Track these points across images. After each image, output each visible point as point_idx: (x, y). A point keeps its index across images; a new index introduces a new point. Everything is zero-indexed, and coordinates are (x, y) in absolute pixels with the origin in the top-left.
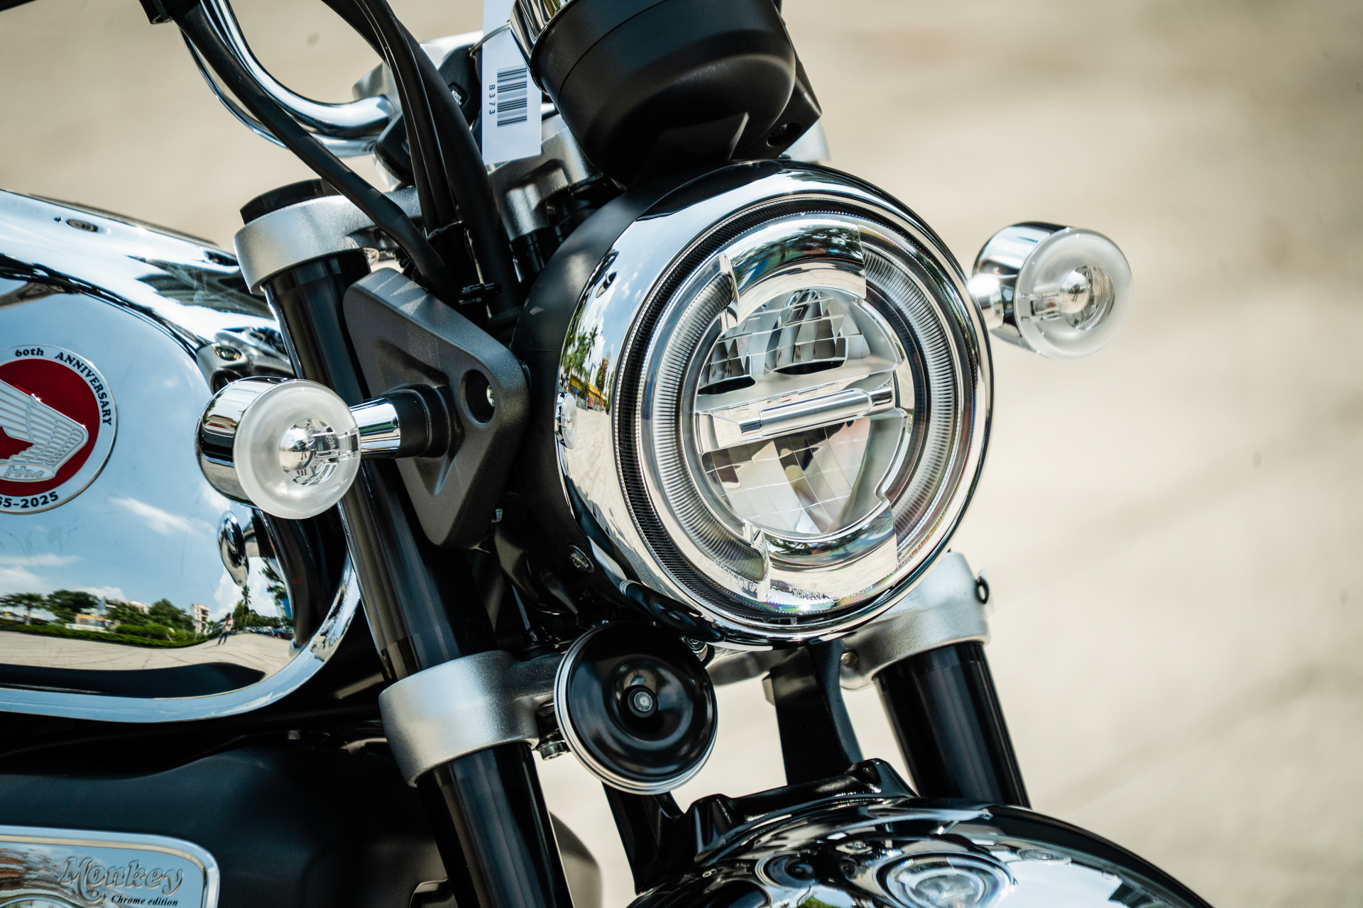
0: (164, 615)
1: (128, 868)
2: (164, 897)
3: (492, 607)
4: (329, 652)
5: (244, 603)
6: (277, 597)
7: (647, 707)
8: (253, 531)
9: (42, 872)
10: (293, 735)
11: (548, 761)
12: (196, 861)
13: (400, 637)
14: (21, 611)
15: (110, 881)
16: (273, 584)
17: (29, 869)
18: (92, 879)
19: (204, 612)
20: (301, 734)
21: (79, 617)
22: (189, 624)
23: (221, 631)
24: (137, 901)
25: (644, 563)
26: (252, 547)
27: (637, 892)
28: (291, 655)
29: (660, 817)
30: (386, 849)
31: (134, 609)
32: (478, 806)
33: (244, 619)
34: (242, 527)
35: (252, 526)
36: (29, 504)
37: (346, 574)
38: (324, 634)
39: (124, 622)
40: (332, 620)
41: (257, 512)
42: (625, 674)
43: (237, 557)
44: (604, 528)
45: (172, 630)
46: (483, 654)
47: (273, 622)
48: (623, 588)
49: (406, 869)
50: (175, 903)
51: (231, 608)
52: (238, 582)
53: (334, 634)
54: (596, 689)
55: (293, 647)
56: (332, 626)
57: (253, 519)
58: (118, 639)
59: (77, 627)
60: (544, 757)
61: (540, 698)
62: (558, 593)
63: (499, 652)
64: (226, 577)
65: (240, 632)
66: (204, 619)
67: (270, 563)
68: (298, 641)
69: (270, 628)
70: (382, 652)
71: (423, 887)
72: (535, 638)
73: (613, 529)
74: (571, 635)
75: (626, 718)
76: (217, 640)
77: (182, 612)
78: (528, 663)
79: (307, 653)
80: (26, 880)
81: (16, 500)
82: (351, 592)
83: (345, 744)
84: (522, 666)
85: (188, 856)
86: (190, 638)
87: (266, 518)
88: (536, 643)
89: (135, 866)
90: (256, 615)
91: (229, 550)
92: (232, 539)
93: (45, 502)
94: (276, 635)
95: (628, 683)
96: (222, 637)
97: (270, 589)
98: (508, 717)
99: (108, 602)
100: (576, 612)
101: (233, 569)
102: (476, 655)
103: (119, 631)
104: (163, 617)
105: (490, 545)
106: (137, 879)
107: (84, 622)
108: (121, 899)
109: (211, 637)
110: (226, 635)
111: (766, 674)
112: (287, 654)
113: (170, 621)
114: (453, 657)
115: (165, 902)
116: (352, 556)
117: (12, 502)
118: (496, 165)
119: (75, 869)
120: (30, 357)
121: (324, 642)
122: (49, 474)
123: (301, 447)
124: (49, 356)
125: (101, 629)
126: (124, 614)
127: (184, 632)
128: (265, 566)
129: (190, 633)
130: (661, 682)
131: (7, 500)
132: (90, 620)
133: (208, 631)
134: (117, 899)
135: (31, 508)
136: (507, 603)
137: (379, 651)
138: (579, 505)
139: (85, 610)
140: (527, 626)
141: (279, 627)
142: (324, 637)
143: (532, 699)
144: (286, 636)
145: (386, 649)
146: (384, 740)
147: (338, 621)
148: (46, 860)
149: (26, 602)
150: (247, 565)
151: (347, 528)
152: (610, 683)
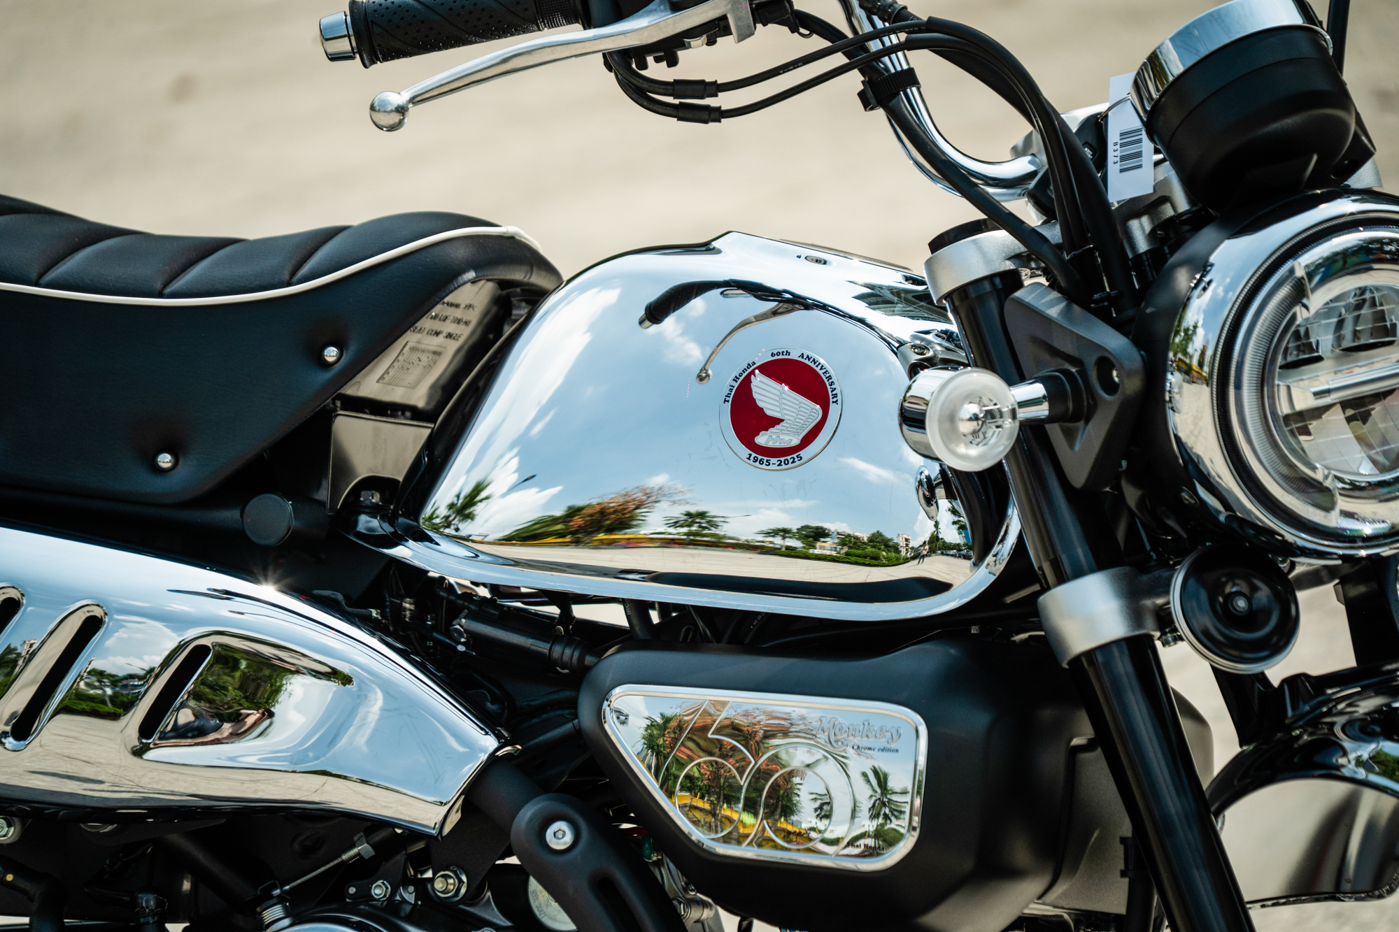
0: (879, 542)
1: (862, 725)
2: (889, 746)
3: (1121, 534)
4: (1000, 567)
5: (936, 533)
6: (959, 529)
7: (1243, 608)
8: (941, 480)
9: (802, 727)
10: (974, 630)
11: (1168, 649)
12: (910, 721)
13: (1052, 557)
14: (778, 541)
15: (850, 734)
16: (956, 519)
17: (792, 724)
18: (837, 732)
19: (907, 540)
20: (981, 629)
21: (818, 544)
22: (896, 548)
23: (920, 554)
24: (870, 749)
25: (1238, 499)
26: (940, 492)
27: (1241, 746)
28: (971, 571)
29: (1256, 690)
30: (1047, 714)
31: (857, 538)
32: (1115, 681)
33: (936, 545)
34: (933, 477)
35: (939, 476)
36: (783, 463)
37: (1010, 511)
38: (995, 556)
39: (850, 548)
40: (1001, 546)
41: (943, 466)
42: (1225, 584)
43: (930, 500)
44: (1206, 473)
45: (884, 553)
46: (1115, 569)
47: (957, 547)
48: (1222, 518)
49: (1062, 729)
50: (897, 751)
51: (927, 537)
52: (931, 518)
53: (1002, 555)
54: (1203, 595)
55: (972, 565)
56: (1001, 549)
57: (940, 471)
58: (847, 560)
59: (817, 551)
60: (1164, 645)
61: (1160, 601)
62: (1171, 523)
63: (1127, 568)
64: (922, 515)
65: (934, 554)
66: (907, 545)
67: (954, 504)
68: (976, 561)
69: (955, 551)
70: (1039, 568)
71: (1076, 741)
72: (1155, 557)
73: (1213, 473)
74: (1181, 555)
75: (1226, 615)
76: (917, 561)
77: (891, 540)
78: (1150, 576)
79: (983, 570)
80: (791, 732)
81: (773, 460)
82: (1014, 524)
83: (1013, 636)
84: (1145, 578)
85: (905, 718)
86: (898, 559)
87: (950, 471)
88: (1155, 560)
89: (867, 724)
90: (944, 542)
91: (924, 494)
92: (926, 486)
93: (793, 462)
94: (959, 557)
95: (1229, 589)
96: (920, 558)
97: (954, 523)
98: (1135, 614)
99: (838, 534)
100: (1185, 536)
101: (927, 508)
102: (1110, 570)
103: (847, 554)
104: (878, 544)
105: (1118, 487)
106: (869, 734)
107: (822, 548)
108: (858, 747)
109: (913, 558)
110: (923, 557)
111: (1337, 581)
112: (968, 571)
113: (883, 547)
114: (1092, 571)
115: (889, 750)
116: (1013, 497)
117: (771, 462)
118: (1118, 202)
119: (825, 725)
120: (781, 357)
121: (995, 562)
122: (796, 441)
123: (975, 418)
124: (794, 356)
125: (834, 553)
126: (850, 542)
127: (893, 555)
128: (950, 505)
129: (897, 555)
130: (1254, 589)
131: (767, 461)
132: (826, 547)
133: (910, 554)
134: (856, 747)
135: (784, 466)
136: (1132, 531)
137: (1036, 568)
138: (1186, 456)
139: (822, 539)
140: (1148, 547)
141: (962, 550)
142: (995, 558)
143: (1154, 602)
144: (967, 557)
145: (1041, 567)
146: (1043, 633)
147: (1005, 545)
148: (803, 718)
149: (782, 534)
150: (936, 503)
151: (1010, 477)
152: (1214, 590)
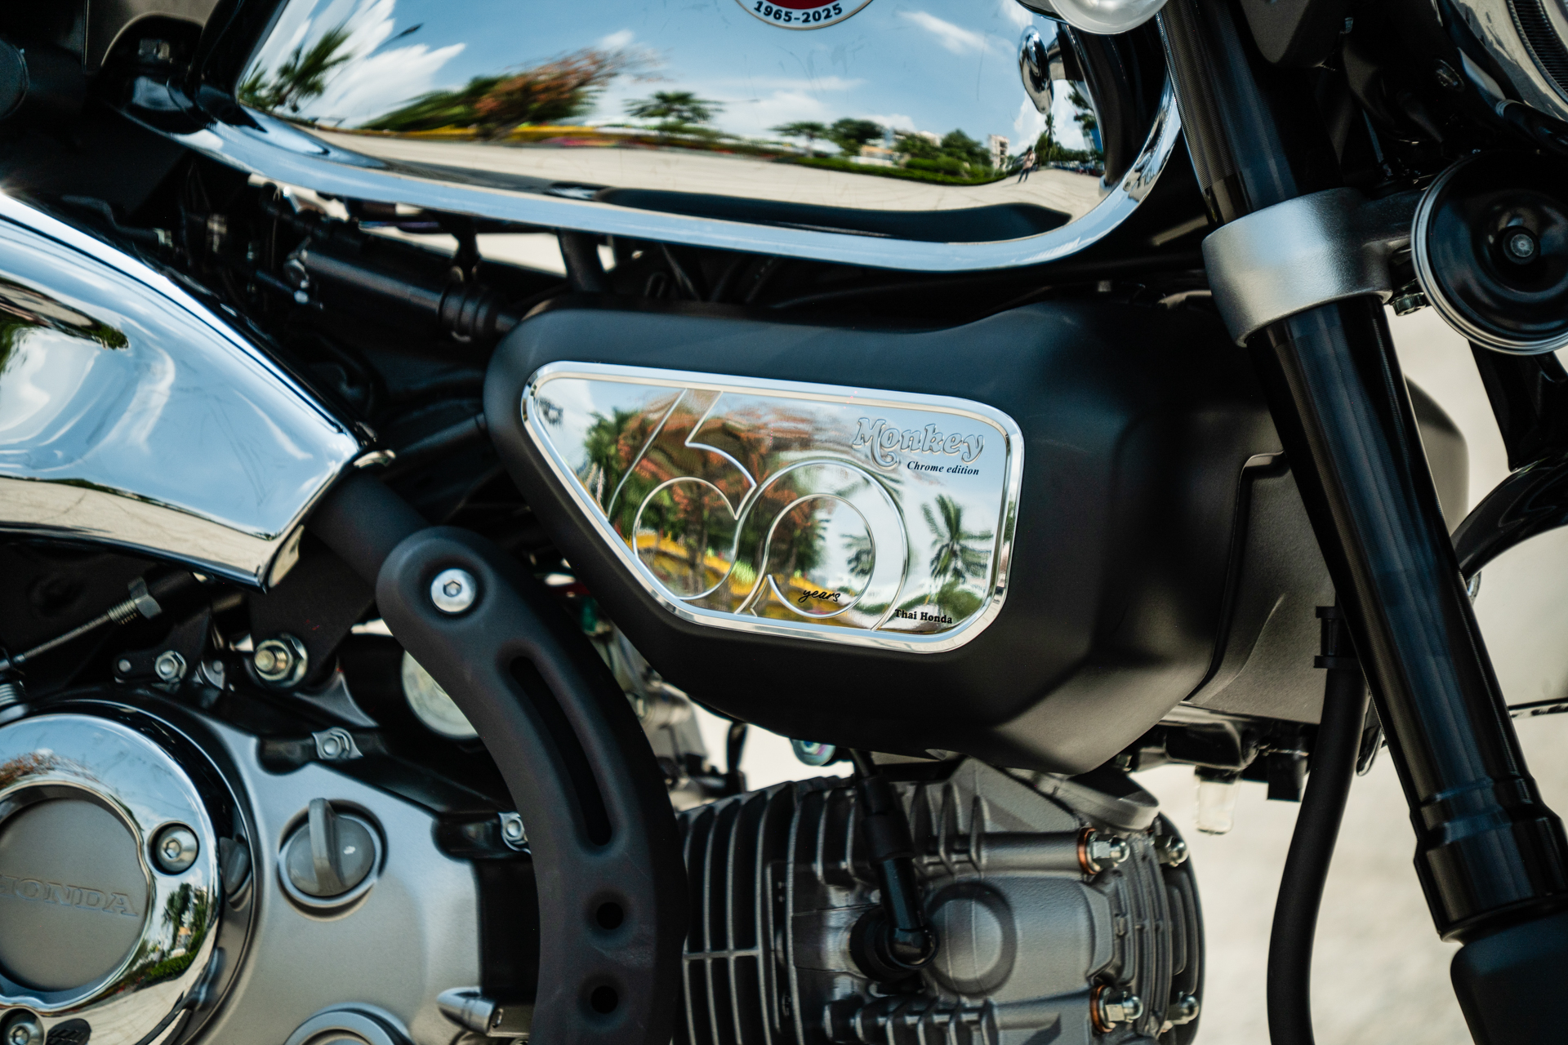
0: (958, 147)
1: (924, 432)
2: (964, 465)
3: (1338, 137)
4: (1145, 190)
5: (1048, 133)
6: (1085, 127)
7: (1526, 252)
8: (1058, 49)
9: (832, 434)
10: (1103, 287)
11: (1403, 318)
12: (999, 429)
13: (1228, 172)
14: (801, 143)
15: (905, 446)
16: (1080, 112)
17: (817, 431)
18: (885, 443)
19: (1003, 145)
20: (1113, 286)
21: (865, 149)
22: (985, 158)
23: (1021, 166)
24: (934, 468)
25: (1527, 78)
26: (1057, 68)
27: (1511, 468)
28: (1101, 194)
29: (1540, 381)
30: (1210, 418)
31: (924, 141)
32: (1319, 368)
33: (1048, 153)
34: (1046, 44)
35: (1057, 43)
36: (811, 18)
37: (1165, 100)
38: (1139, 170)
39: (914, 155)
40: (1149, 154)
41: (1063, 26)
42: (1500, 214)
43: (1040, 81)
44: (1478, 37)
45: (967, 165)
46: (1327, 192)
47: (1080, 156)
48: (1500, 110)
49: (1234, 440)
50: (976, 472)
51: (1033, 140)
52: (1041, 109)
53: (1150, 170)
54: (1464, 233)
55: (1103, 185)
56: (1148, 161)
57: (1057, 34)
58: (910, 175)
59: (862, 160)
60: (1398, 312)
61: (1394, 243)
62: (1418, 118)
63: (1346, 191)
65: (1043, 168)
66: (1002, 153)
67: (1078, 88)
68: (1109, 178)
69: (1077, 163)
70: (1206, 190)
71: (1254, 461)
72: (1390, 173)
73: (1490, 38)
74: (1432, 168)
75: (1499, 265)
76: (1017, 177)
77: (977, 144)
78: (1380, 202)
79: (1119, 192)
80: (816, 441)
81: (797, 13)
82: (1171, 122)
83: (1162, 297)
84: (1372, 206)
85: (989, 421)
86: (987, 174)
87: (1073, 34)
88: (1390, 178)
89: (931, 430)
90: (1061, 148)
91: (1031, 72)
92: (1034, 59)
93: (828, 16)
94: (1084, 172)
95: (1503, 224)
96: (1022, 174)
97: (1077, 118)
98: (1353, 264)
99: (896, 133)
100: (1440, 140)
101: (1036, 95)
102: (1318, 194)
103: (909, 166)
104: (957, 151)
105: (1337, 62)
106: (934, 445)
107: (871, 155)
108: (917, 466)
109: (1011, 173)
110: (1027, 171)
112: (1096, 194)
113: (964, 155)
114: (1290, 196)
115: (964, 471)
116: (1172, 78)
117: (793, 16)
119: (867, 432)
121: (1139, 179)
125: (888, 164)
126: (914, 146)
127: (980, 167)
128: (1071, 90)
129: (986, 168)
130: (1545, 222)
131: (787, 14)
132: (875, 154)
133: (1007, 167)
134: (913, 465)
135: (812, 23)
136: (1356, 131)
137: (1202, 190)
138: (1448, 10)
139: (871, 141)
140: (1380, 157)
141: (1087, 162)
142: (1138, 174)
143: (1384, 244)
144: (1095, 173)
145: (1211, 187)
146: (1208, 293)
147: (1155, 154)
148: (835, 420)
149: (807, 131)
150: (1051, 88)
151: (1167, 44)
152: (1481, 225)
